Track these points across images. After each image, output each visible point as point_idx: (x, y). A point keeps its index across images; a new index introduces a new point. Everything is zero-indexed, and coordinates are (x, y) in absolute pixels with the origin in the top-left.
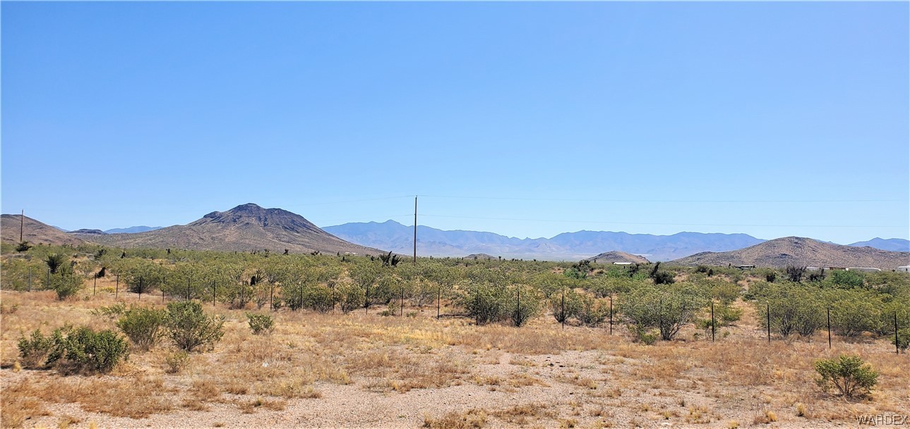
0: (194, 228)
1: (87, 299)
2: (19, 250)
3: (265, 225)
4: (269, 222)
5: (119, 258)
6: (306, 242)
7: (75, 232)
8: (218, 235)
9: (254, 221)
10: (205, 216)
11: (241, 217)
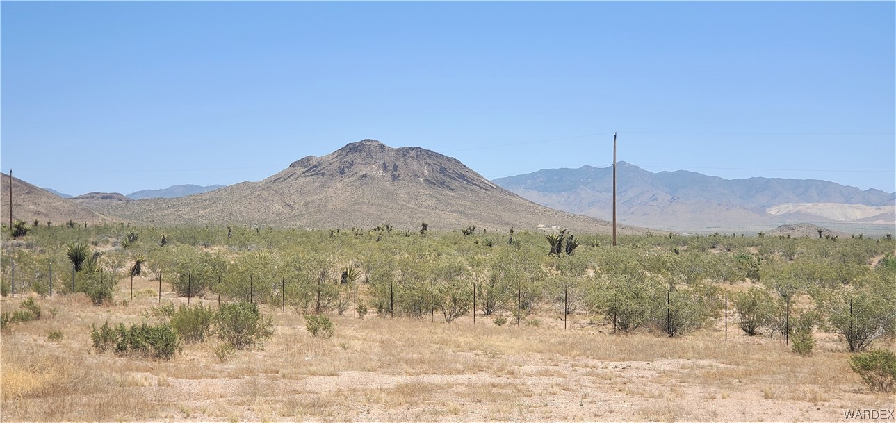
0: (275, 186)
2: (15, 235)
3: (394, 178)
4: (401, 171)
5: (158, 247)
6: (465, 206)
7: (82, 197)
8: (314, 198)
9: (376, 171)
10: (292, 165)
11: (352, 164)
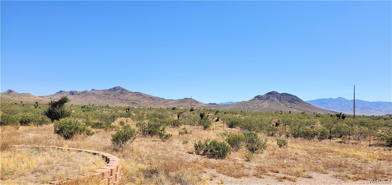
0: (251, 102)
1: (213, 129)
2: (191, 111)
3: (280, 100)
4: (282, 99)
5: (223, 114)
6: (298, 108)
7: (208, 104)
8: (260, 105)
9: (275, 99)
10: (255, 97)
11: (270, 97)
